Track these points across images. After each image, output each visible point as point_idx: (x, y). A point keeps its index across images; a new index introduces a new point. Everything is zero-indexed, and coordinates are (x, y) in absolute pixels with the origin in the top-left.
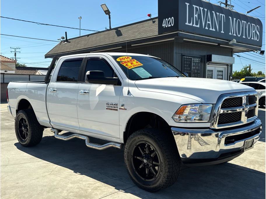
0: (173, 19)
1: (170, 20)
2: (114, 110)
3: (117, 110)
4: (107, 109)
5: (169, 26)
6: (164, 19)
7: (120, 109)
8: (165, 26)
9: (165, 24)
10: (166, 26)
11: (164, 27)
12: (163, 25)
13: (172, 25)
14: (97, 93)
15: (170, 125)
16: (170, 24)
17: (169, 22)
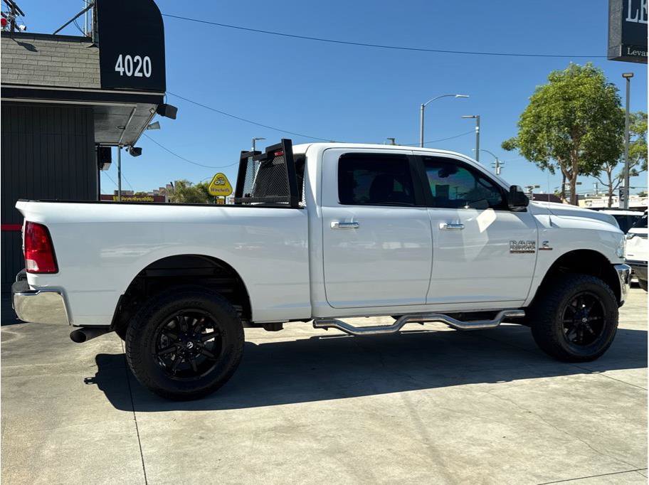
0: (147, 61)
1: (138, 60)
2: (528, 252)
3: (534, 252)
4: (512, 252)
5: (138, 74)
6: (121, 56)
7: (540, 249)
8: (124, 72)
9: (124, 66)
10: (129, 74)
11: (122, 74)
12: (117, 69)
13: (148, 75)
14: (483, 227)
15: (612, 262)
16: (141, 70)
17: (136, 65)
